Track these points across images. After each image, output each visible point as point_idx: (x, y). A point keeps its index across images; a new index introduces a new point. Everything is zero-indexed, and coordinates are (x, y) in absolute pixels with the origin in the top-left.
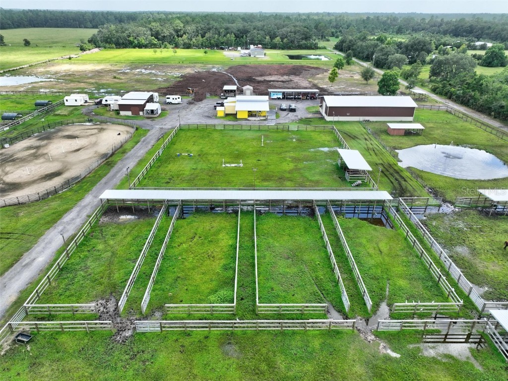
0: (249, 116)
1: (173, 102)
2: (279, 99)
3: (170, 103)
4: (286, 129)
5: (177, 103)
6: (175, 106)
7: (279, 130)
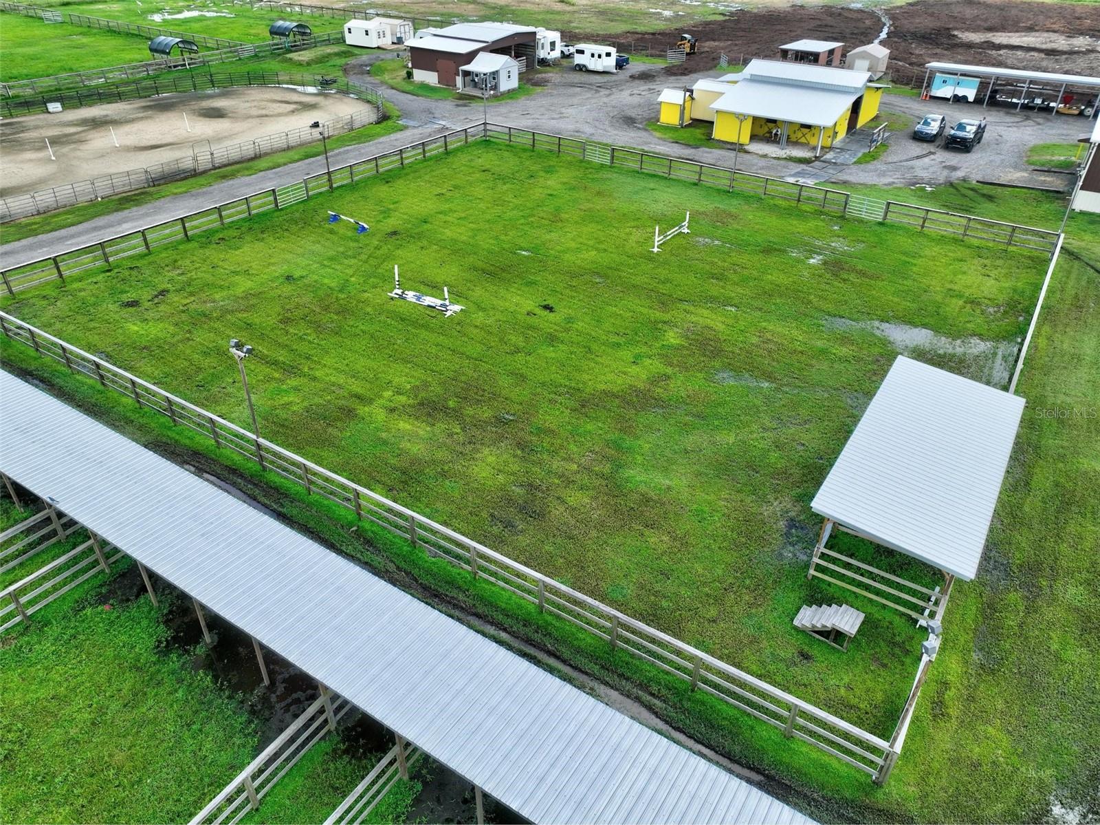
0: (754, 137)
1: (593, 64)
2: (959, 100)
3: (581, 68)
4: (835, 209)
5: (600, 68)
6: (598, 78)
7: (804, 207)
